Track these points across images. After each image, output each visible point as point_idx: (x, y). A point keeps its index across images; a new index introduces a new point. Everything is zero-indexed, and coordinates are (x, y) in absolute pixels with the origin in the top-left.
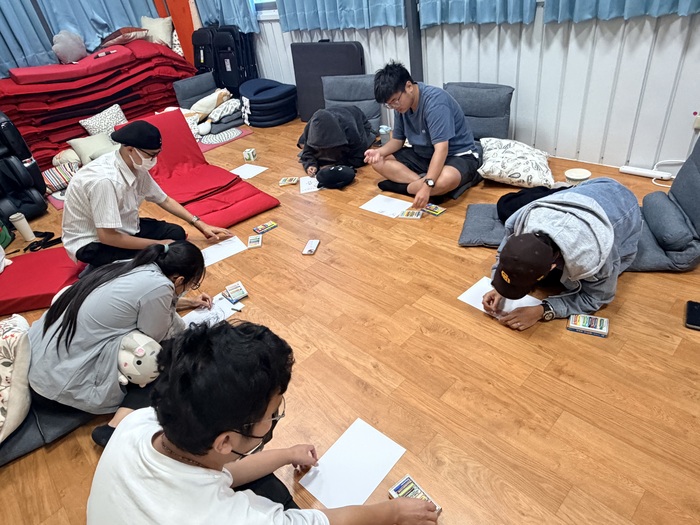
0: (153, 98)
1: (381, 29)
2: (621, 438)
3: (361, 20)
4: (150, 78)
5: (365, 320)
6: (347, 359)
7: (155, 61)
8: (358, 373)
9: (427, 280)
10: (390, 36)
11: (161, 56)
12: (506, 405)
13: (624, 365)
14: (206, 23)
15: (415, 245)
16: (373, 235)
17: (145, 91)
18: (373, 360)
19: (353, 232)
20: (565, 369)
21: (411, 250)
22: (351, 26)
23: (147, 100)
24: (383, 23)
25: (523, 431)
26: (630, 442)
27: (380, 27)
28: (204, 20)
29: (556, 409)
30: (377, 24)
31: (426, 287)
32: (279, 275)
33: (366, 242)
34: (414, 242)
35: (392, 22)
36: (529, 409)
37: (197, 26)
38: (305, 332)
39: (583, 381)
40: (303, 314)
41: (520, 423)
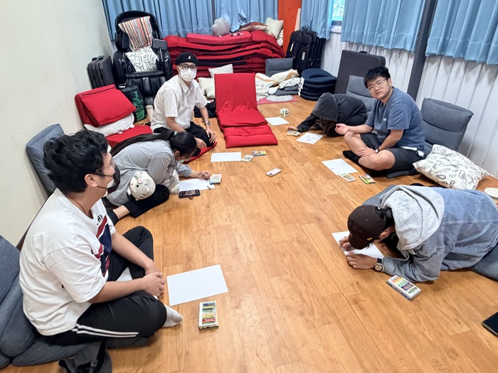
0: (253, 66)
1: (401, 51)
2: (358, 357)
3: (388, 42)
4: (256, 53)
5: (268, 221)
6: (240, 235)
7: (262, 44)
9: (323, 216)
10: (405, 56)
11: (267, 42)
12: (304, 301)
13: (405, 321)
14: (303, 28)
15: (335, 195)
16: (316, 180)
17: (250, 61)
18: (253, 242)
19: (305, 174)
20: (360, 302)
21: (329, 196)
22: (382, 45)
23: (249, 66)
24: (402, 47)
25: (300, 319)
26: (361, 362)
27: (401, 50)
28: (303, 25)
29: (332, 320)
30: (397, 47)
31: (319, 220)
32: (244, 180)
33: (308, 182)
34: (336, 192)
35: (408, 48)
36: (315, 310)
37: (297, 28)
38: (232, 213)
39: (366, 315)
40: (239, 203)
41: (302, 314)
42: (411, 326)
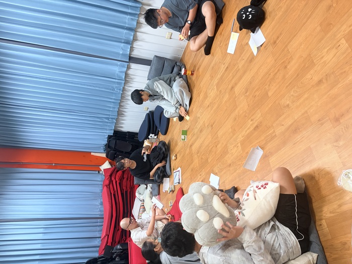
0: (129, 186)
2: (302, 26)
3: (120, 84)
4: (120, 183)
5: (236, 119)
6: (246, 131)
7: (113, 179)
8: (252, 128)
9: (230, 86)
11: (111, 176)
12: (278, 70)
13: (281, 13)
14: (104, 151)
16: (208, 104)
17: (124, 188)
18: (250, 120)
19: (205, 113)
20: (275, 40)
22: (122, 88)
23: (128, 189)
24: (124, 74)
25: (288, 67)
26: (304, 24)
28: (102, 151)
29: (286, 49)
32: (210, 151)
34: (215, 87)
36: (283, 61)
37: (104, 155)
38: (233, 146)
39: (281, 34)
40: (226, 145)
41: (286, 67)
42: (283, 10)
